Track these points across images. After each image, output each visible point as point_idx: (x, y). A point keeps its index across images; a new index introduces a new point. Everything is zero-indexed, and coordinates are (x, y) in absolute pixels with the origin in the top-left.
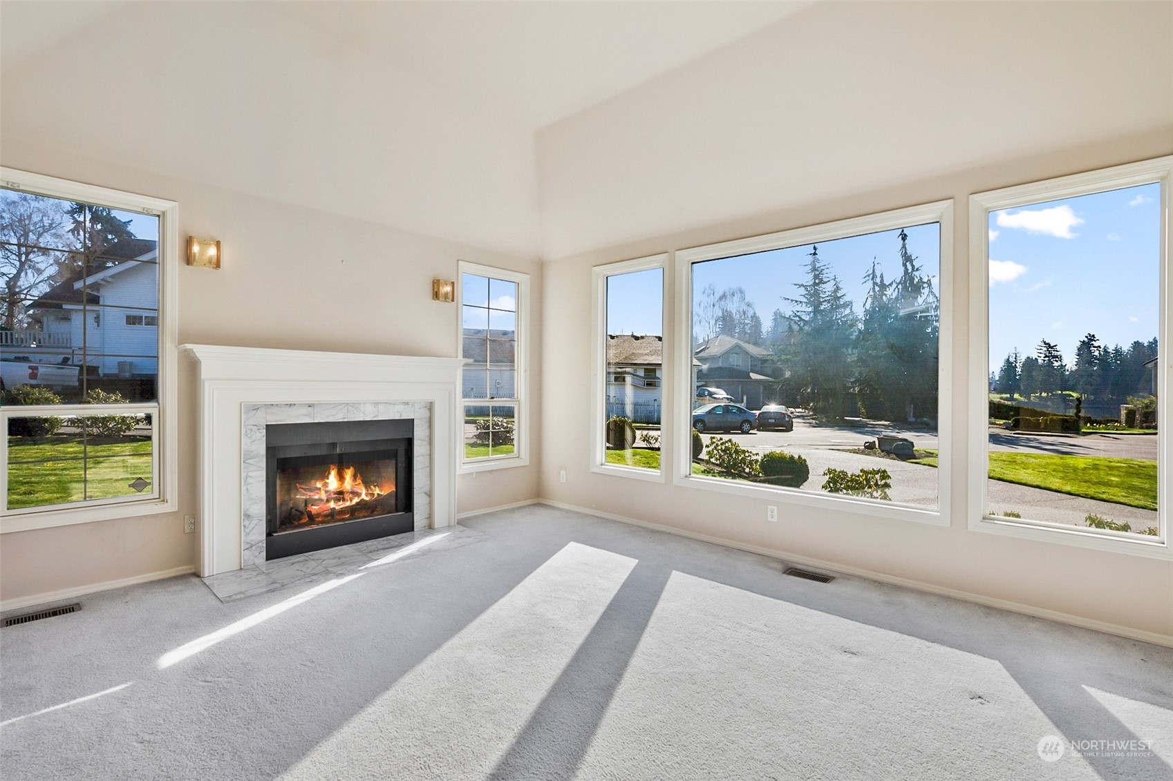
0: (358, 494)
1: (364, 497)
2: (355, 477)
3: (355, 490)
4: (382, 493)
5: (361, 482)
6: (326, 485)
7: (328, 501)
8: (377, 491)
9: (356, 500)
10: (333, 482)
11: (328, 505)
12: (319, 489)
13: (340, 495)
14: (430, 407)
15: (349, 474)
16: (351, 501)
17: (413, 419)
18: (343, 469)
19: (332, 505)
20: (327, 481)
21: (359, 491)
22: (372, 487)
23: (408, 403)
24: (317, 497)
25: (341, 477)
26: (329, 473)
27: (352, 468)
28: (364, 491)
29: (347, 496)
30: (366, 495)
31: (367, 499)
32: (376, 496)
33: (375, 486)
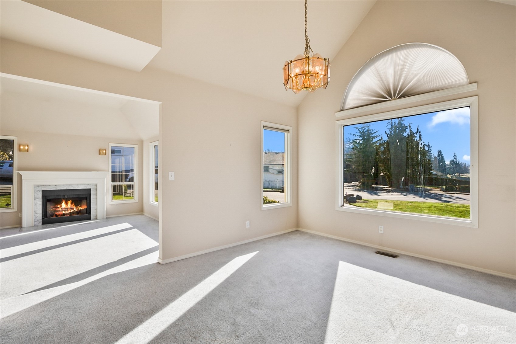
0: (73, 209)
1: (75, 210)
2: (72, 203)
3: (72, 207)
4: (82, 208)
5: (74, 205)
6: (61, 206)
7: (62, 211)
8: (80, 208)
9: (72, 211)
10: (64, 205)
11: (62, 212)
12: (59, 207)
13: (66, 209)
14: (96, 185)
15: (69, 203)
16: (70, 211)
17: (91, 189)
18: (67, 201)
19: (64, 212)
20: (61, 205)
21: (73, 208)
22: (78, 207)
23: (89, 184)
24: (58, 210)
25: (67, 203)
26: (62, 202)
27: (71, 201)
28: (75, 208)
29: (69, 210)
30: (76, 209)
31: (76, 210)
32: (79, 209)
33: (79, 206)
